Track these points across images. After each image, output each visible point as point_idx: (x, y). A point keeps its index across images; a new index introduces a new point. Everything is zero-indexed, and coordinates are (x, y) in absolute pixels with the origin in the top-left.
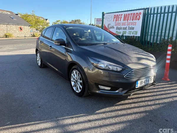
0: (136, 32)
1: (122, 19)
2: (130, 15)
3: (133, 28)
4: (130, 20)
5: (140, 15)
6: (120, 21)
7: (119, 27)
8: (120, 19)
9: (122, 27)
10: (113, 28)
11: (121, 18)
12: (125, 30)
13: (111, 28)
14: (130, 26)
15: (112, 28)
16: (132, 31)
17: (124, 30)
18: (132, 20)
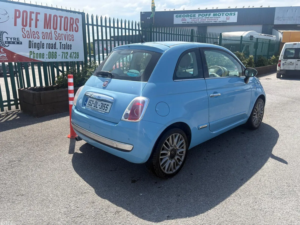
0: (77, 55)
1: (41, 23)
2: (59, 19)
3: (69, 47)
4: (60, 29)
5: (78, 22)
6: (36, 27)
7: (36, 41)
8: (33, 23)
9: (46, 42)
10: (18, 43)
11: (37, 20)
12: (54, 50)
13: (9, 43)
14: (64, 42)
15: (14, 43)
16: (69, 51)
17: (51, 50)
18: (65, 30)
